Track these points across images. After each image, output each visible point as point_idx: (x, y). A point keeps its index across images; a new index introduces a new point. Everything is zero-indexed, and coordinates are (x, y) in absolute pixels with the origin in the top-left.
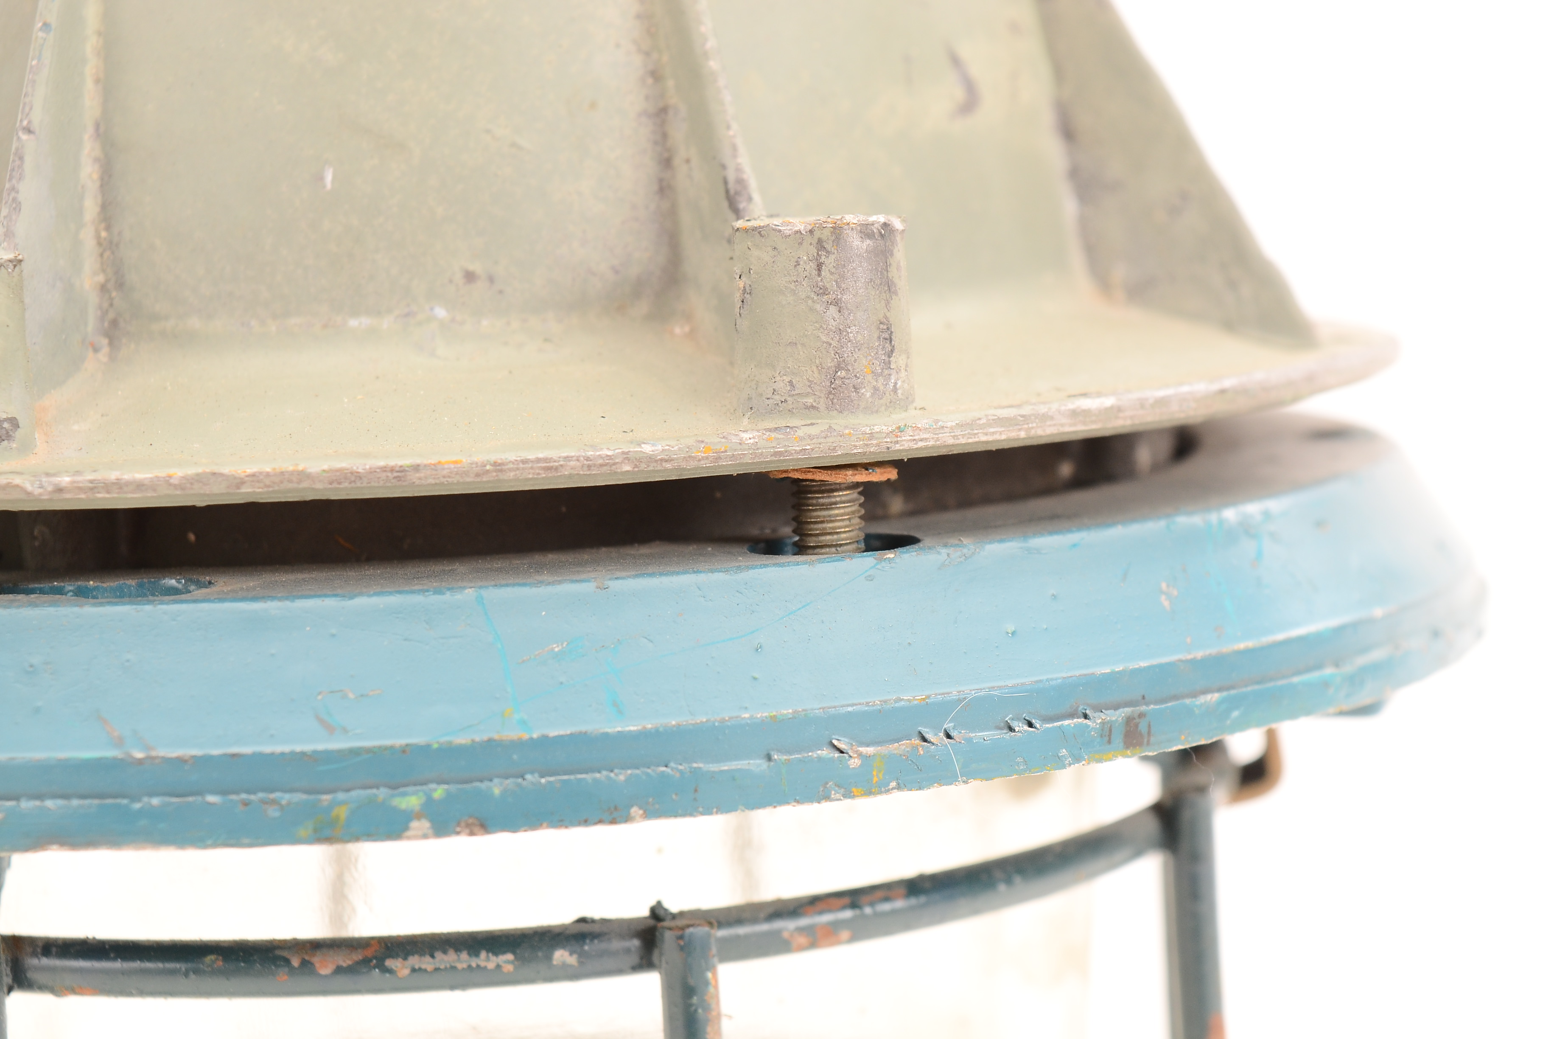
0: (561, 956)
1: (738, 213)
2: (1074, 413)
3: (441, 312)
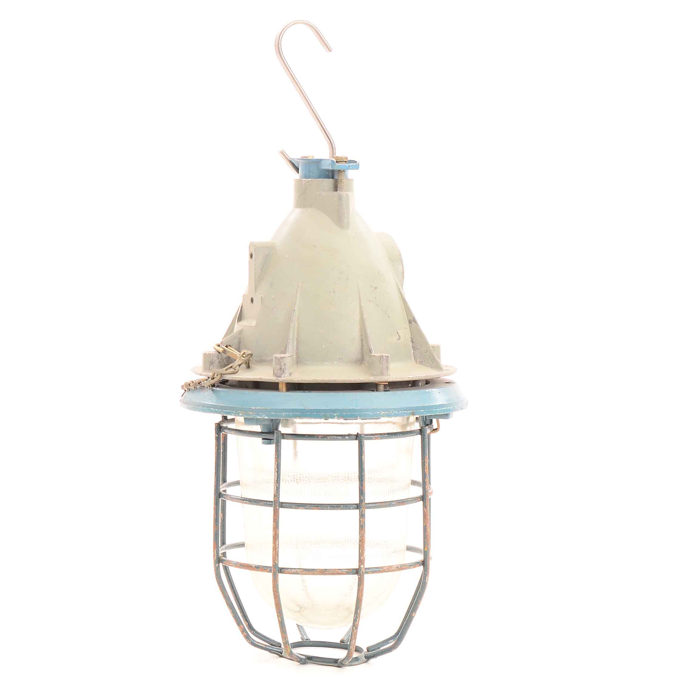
0: (347, 437)
1: (371, 353)
2: (408, 378)
3: (336, 362)
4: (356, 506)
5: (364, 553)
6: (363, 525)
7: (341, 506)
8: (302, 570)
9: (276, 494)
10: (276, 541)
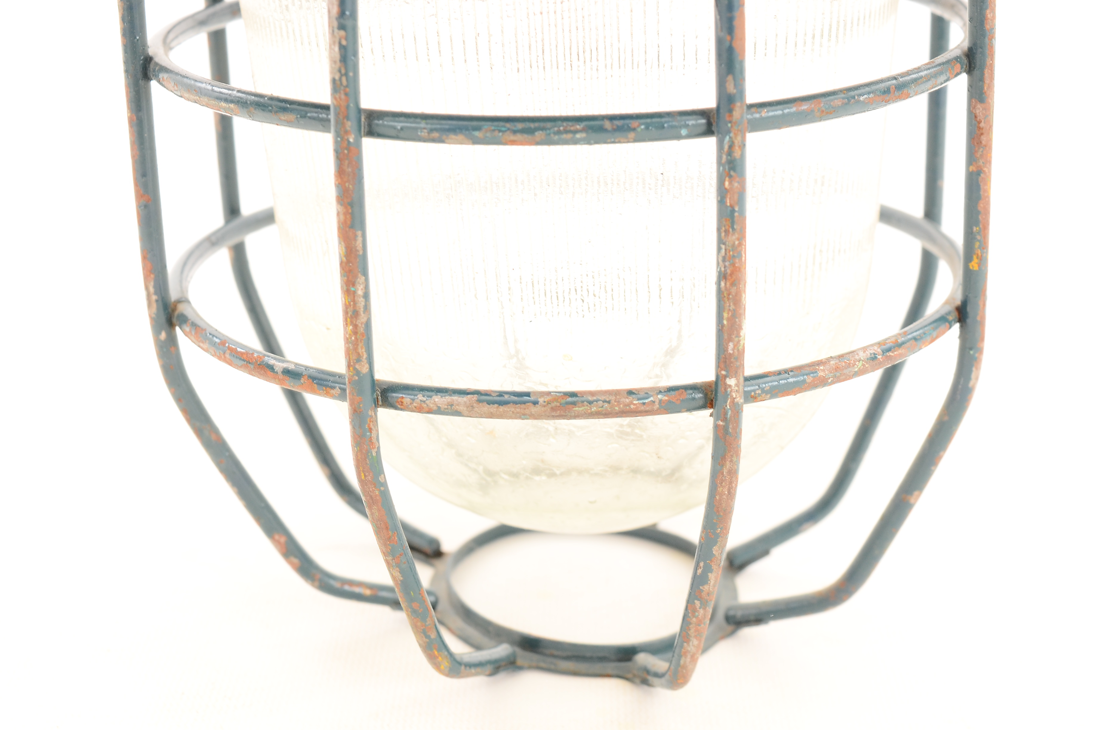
4: (703, 121)
5: (740, 328)
6: (737, 209)
7: (634, 123)
8: (475, 397)
9: (340, 79)
10: (354, 285)
